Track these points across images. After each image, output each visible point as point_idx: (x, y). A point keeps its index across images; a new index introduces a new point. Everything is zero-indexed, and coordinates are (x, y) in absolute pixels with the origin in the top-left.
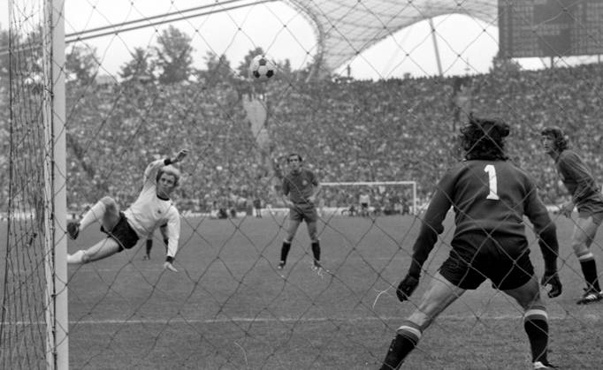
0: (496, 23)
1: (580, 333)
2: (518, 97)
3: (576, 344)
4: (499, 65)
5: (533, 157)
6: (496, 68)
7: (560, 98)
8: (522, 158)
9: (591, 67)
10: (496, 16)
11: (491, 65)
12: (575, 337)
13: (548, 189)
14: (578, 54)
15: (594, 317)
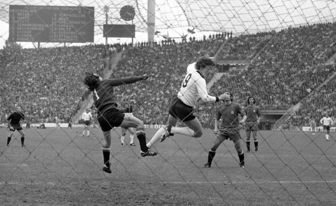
0: (8, 21)
1: (44, 192)
2: (19, 63)
3: (41, 198)
4: (9, 45)
5: (26, 97)
6: (7, 47)
7: (43, 65)
8: (21, 97)
9: (60, 48)
10: (8, 18)
11: (5, 45)
12: (41, 194)
13: (34, 114)
14: (54, 42)
15: (52, 183)
